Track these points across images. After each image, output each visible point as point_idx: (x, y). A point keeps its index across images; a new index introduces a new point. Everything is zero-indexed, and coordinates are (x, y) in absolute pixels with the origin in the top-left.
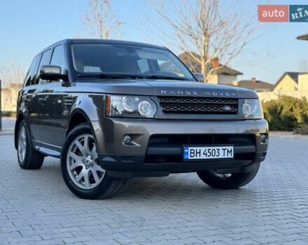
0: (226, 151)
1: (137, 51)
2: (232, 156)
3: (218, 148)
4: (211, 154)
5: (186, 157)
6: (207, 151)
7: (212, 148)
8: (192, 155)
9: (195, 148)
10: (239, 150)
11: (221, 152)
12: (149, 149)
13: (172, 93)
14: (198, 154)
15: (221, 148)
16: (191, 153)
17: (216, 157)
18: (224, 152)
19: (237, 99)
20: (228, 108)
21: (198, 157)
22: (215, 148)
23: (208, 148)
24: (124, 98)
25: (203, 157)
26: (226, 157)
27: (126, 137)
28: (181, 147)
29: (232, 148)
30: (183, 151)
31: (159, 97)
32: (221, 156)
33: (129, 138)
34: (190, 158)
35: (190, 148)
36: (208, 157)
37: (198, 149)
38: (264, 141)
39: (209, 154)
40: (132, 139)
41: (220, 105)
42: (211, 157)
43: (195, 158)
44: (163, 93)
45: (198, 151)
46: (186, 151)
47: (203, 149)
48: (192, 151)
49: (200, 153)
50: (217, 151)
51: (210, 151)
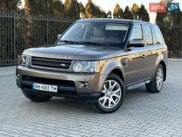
0: (53, 88)
2: (57, 91)
3: (49, 86)
4: (45, 88)
5: (33, 88)
6: (43, 87)
7: (45, 85)
8: (36, 87)
9: (37, 84)
11: (50, 88)
13: (38, 55)
14: (39, 87)
15: (50, 86)
16: (36, 86)
17: (47, 90)
18: (52, 89)
19: (72, 60)
21: (39, 89)
22: (47, 86)
23: (43, 85)
25: (41, 89)
26: (53, 91)
27: (18, 75)
29: (57, 87)
30: (32, 84)
32: (50, 90)
34: (35, 89)
35: (35, 84)
36: (43, 90)
37: (39, 85)
41: (59, 63)
42: (45, 90)
43: (37, 89)
45: (39, 86)
46: (34, 85)
47: (41, 85)
48: (36, 85)
49: (40, 87)
50: (48, 87)
51: (45, 87)
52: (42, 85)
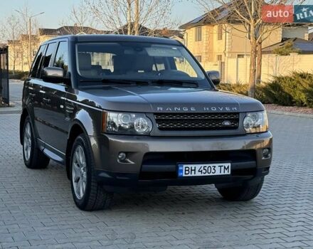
0: (223, 168)
1: (147, 49)
2: (229, 173)
3: (214, 165)
4: (207, 171)
5: (180, 174)
6: (202, 169)
7: (207, 165)
8: (187, 172)
9: (190, 166)
10: (237, 166)
11: (218, 169)
12: (144, 166)
13: (169, 110)
14: (193, 172)
15: (217, 165)
17: (211, 174)
18: (221, 169)
19: (238, 113)
20: (227, 123)
21: (193, 175)
22: (211, 165)
23: (203, 165)
24: (120, 115)
25: (198, 174)
26: (222, 173)
27: (122, 154)
28: (176, 164)
29: (229, 164)
30: (177, 168)
31: (155, 114)
32: (218, 173)
33: (125, 155)
34: (184, 175)
35: (185, 166)
36: (203, 175)
37: (193, 166)
38: (266, 156)
39: (204, 171)
40: (127, 157)
41: (219, 120)
42: (207, 174)
43: (189, 175)
44: (160, 109)
45: (193, 169)
46: (180, 168)
47: (198, 167)
48: (187, 169)
49: (195, 170)
50: (212, 168)
51: (206, 168)
52: (200, 166)
